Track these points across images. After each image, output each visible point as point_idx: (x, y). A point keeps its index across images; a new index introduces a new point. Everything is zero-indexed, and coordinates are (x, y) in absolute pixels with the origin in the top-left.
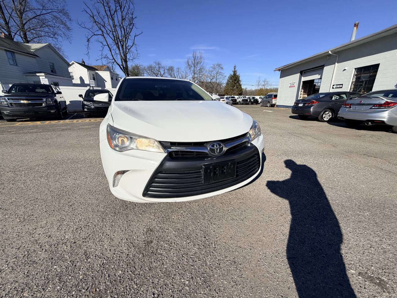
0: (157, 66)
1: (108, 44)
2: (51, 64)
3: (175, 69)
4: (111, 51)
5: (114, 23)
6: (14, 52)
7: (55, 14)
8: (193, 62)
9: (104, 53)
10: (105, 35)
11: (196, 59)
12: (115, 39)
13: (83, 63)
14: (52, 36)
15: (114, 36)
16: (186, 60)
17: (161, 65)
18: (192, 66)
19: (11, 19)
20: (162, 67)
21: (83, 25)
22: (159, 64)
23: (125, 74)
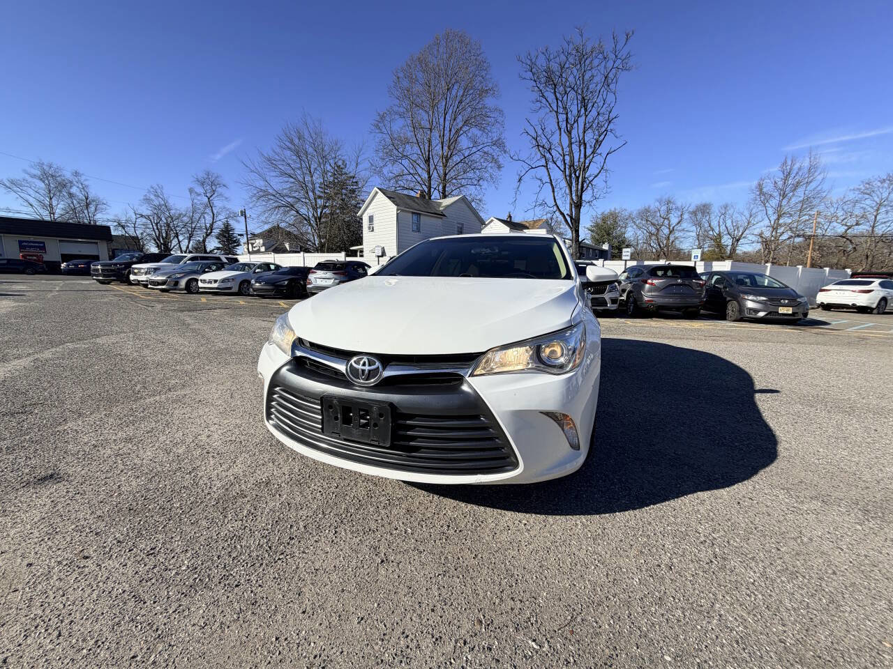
0: (664, 208)
1: (551, 180)
2: (459, 225)
3: (715, 209)
4: (553, 191)
5: (570, 138)
6: (419, 214)
7: (485, 149)
8: (780, 184)
9: (541, 197)
10: (551, 165)
11: (792, 176)
12: (565, 169)
13: (509, 220)
14: (475, 183)
15: (565, 164)
16: (755, 183)
17: (674, 203)
18: (776, 194)
19: (435, 171)
20: (677, 208)
21: (516, 158)
22: (669, 202)
23: (572, 231)
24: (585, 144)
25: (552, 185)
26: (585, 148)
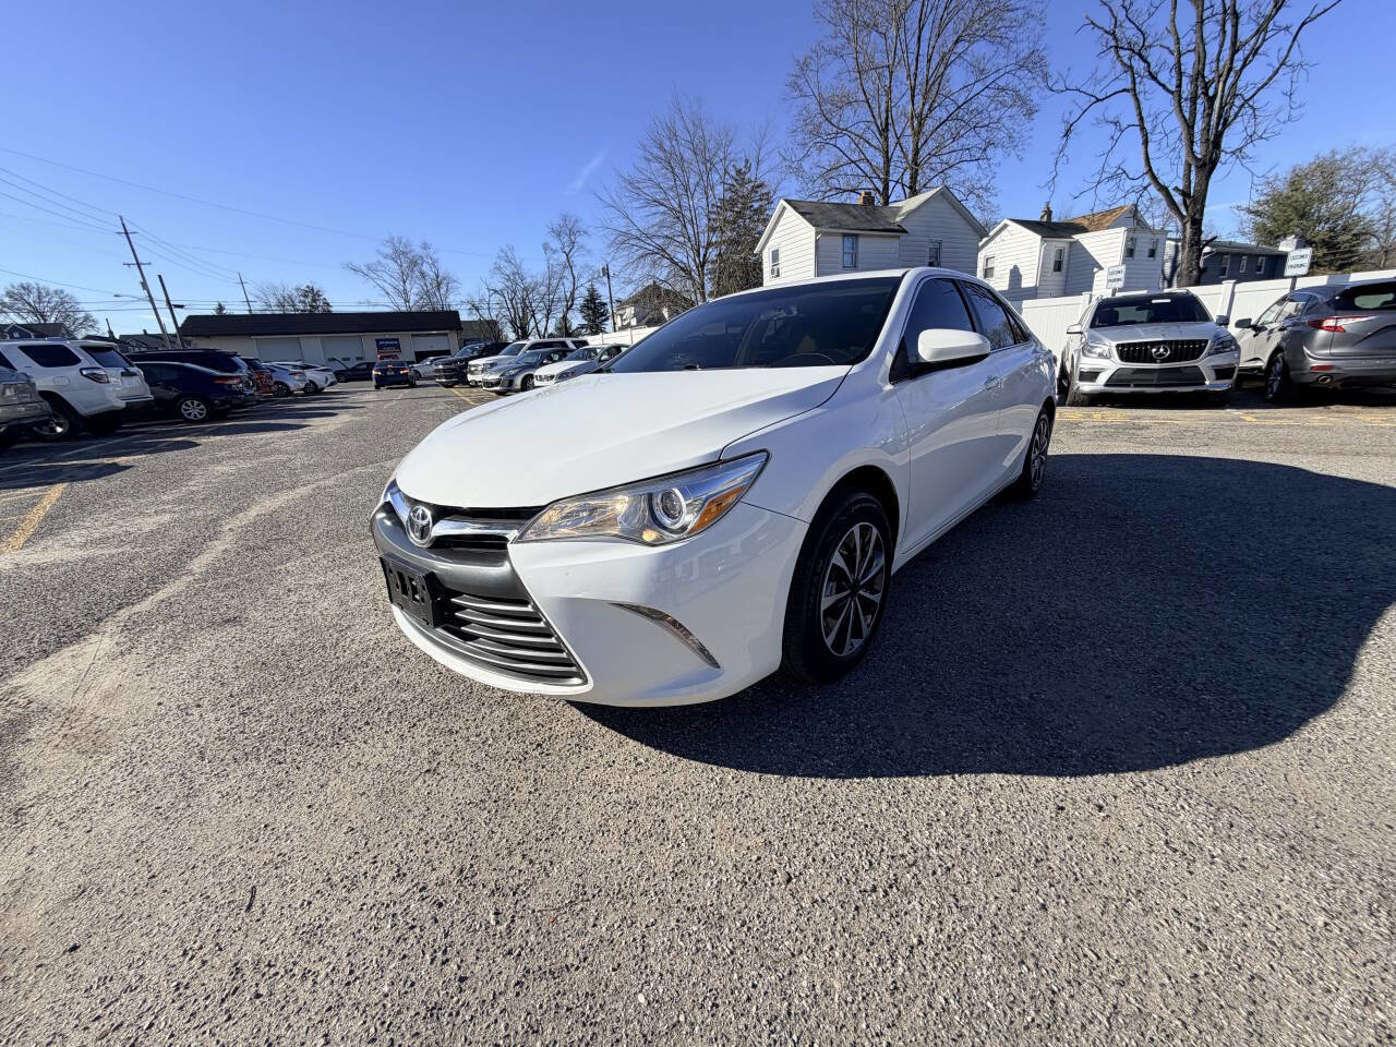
1: (1141, 119)
2: (934, 246)
4: (1146, 143)
6: (857, 236)
10: (1143, 84)
12: (1180, 86)
23: (1184, 225)
24: (1236, 16)
25: (1143, 128)
26: (1235, 26)
